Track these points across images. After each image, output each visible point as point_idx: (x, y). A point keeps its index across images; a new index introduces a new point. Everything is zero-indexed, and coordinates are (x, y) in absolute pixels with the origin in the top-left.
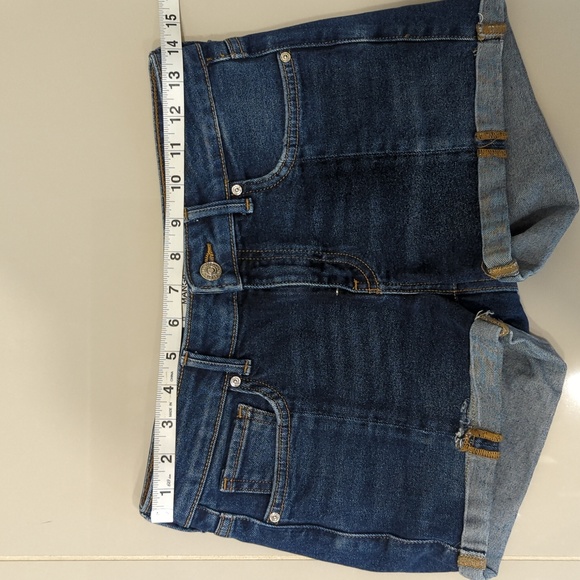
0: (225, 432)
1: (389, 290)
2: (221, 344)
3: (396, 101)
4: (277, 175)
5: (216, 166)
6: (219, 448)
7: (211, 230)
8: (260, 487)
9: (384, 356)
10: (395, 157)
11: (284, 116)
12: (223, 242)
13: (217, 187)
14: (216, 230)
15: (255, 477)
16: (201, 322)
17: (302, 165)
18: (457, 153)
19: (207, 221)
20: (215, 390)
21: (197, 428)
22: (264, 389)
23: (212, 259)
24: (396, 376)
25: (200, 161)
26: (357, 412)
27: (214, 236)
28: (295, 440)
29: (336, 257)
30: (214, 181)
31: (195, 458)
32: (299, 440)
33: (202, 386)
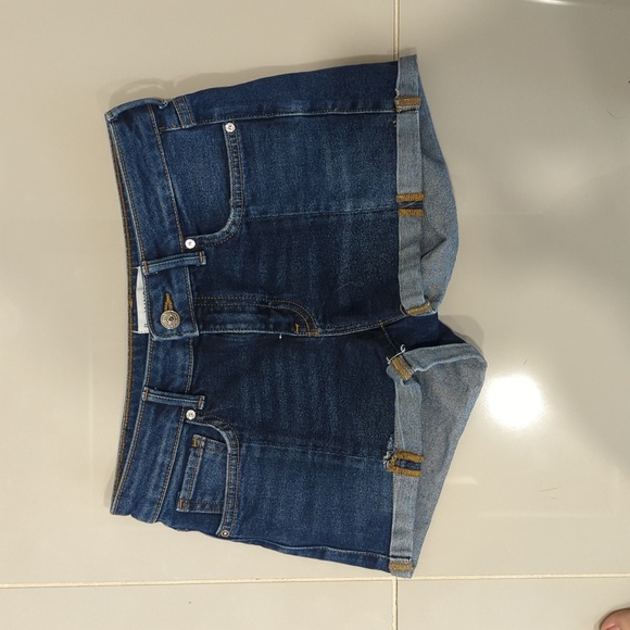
0: (181, 459)
1: (326, 332)
2: (178, 383)
3: (328, 167)
5: (171, 223)
6: (176, 473)
7: (169, 282)
8: (211, 508)
10: (328, 216)
11: (228, 179)
12: (181, 291)
13: (173, 243)
14: (174, 281)
15: (207, 499)
16: (160, 362)
17: (248, 224)
18: (381, 212)
19: (165, 274)
20: (172, 422)
21: (156, 455)
22: (216, 422)
23: (171, 307)
24: (332, 409)
25: (157, 219)
26: (299, 441)
27: (171, 287)
28: (243, 467)
29: (280, 304)
30: (170, 237)
31: (154, 481)
32: (246, 466)
33: (161, 419)
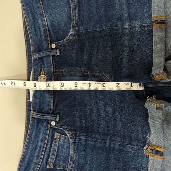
0: (49, 144)
2: (46, 108)
3: (117, 6)
4: (69, 39)
5: (45, 37)
6: (47, 150)
7: (43, 63)
8: (63, 167)
9: (114, 113)
10: (117, 30)
11: (71, 15)
12: (48, 67)
13: (45, 45)
14: (45, 62)
15: (61, 163)
16: (38, 99)
17: (79, 35)
18: (144, 27)
19: (41, 59)
20: (45, 127)
21: (38, 142)
22: (64, 127)
23: (43, 74)
24: (119, 122)
25: (39, 35)
26: (102, 137)
27: (44, 65)
28: (77, 148)
29: (93, 72)
30: (44, 43)
31: (36, 154)
32: (79, 148)
33: (39, 125)
